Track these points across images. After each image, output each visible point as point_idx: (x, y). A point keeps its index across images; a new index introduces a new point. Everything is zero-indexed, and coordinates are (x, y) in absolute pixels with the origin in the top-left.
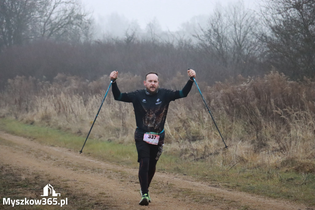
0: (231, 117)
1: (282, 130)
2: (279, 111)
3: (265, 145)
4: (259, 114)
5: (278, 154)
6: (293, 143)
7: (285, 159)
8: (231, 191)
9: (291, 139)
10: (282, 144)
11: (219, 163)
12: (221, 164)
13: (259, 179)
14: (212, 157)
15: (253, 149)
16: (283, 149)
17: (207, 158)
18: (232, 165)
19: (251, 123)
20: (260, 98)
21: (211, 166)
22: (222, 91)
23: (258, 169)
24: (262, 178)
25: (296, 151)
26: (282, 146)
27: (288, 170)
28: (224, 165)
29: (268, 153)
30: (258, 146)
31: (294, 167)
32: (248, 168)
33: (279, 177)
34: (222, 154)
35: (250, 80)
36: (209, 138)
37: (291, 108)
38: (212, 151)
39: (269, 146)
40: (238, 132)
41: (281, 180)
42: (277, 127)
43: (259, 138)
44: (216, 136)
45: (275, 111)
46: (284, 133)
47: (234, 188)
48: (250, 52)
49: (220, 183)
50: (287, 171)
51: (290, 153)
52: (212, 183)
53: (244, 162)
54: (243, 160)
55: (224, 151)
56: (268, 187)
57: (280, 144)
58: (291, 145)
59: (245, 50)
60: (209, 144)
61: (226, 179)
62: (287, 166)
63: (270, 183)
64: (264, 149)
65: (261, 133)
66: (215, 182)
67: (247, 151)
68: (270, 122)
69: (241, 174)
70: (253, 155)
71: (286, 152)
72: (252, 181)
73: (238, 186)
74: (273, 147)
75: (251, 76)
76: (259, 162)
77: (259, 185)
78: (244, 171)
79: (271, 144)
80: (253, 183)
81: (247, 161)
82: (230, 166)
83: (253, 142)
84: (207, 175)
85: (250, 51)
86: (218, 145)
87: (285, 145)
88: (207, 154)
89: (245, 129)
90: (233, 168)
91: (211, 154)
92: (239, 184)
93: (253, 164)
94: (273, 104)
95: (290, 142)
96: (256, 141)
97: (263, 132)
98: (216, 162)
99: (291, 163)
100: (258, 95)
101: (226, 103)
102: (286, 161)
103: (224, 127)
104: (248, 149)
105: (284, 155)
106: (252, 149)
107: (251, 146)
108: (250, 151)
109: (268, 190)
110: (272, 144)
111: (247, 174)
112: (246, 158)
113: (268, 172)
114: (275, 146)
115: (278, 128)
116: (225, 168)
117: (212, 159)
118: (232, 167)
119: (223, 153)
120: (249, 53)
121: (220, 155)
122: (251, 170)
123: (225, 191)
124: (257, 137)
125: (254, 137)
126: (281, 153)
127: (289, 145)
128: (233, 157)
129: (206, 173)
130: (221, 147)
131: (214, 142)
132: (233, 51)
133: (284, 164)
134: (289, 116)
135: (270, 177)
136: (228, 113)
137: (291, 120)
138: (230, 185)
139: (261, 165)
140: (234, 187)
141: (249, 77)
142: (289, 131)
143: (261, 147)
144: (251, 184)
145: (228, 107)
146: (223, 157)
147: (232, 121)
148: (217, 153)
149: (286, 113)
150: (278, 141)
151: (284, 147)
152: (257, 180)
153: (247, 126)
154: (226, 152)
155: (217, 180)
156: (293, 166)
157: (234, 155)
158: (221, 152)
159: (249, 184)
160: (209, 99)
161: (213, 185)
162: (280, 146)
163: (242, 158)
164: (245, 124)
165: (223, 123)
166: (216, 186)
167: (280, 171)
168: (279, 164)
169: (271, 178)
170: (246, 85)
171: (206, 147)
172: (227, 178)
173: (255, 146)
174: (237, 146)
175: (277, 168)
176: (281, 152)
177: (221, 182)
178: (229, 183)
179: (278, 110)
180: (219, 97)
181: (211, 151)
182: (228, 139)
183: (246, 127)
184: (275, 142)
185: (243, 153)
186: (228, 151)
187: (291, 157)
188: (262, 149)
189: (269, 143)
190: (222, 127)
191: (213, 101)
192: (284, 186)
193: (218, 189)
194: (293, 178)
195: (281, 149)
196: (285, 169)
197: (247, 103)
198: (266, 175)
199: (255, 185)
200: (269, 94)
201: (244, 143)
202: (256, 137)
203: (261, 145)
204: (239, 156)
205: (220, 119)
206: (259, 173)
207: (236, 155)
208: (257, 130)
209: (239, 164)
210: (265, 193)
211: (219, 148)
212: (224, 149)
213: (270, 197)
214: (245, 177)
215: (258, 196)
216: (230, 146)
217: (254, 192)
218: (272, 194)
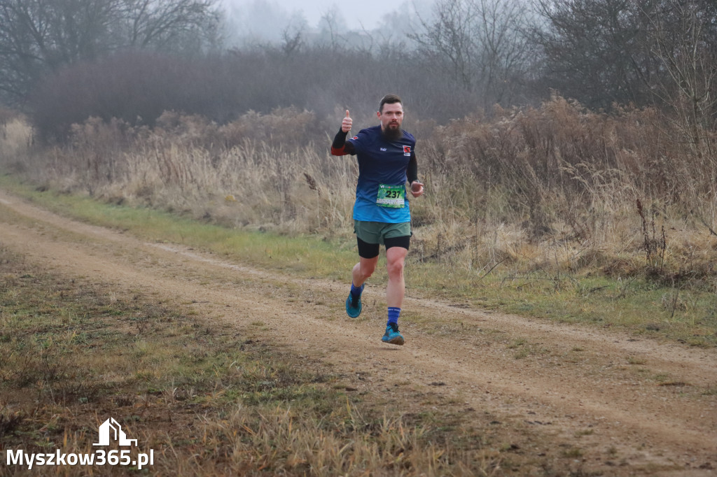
0: (483, 181)
1: (576, 202)
2: (570, 169)
3: (547, 230)
4: (534, 175)
5: (571, 245)
6: (598, 224)
7: (584, 253)
8: (490, 313)
9: (594, 217)
10: (579, 226)
11: (465, 264)
12: (470, 267)
13: (539, 291)
14: (453, 254)
15: (527, 237)
16: (580, 236)
17: (443, 256)
18: (489, 268)
19: (520, 191)
20: (533, 146)
21: (451, 271)
22: (464, 135)
23: (536, 273)
24: (545, 289)
26: (578, 230)
27: (592, 272)
28: (476, 268)
29: (554, 244)
30: (534, 232)
31: (601, 268)
32: (519, 272)
33: (576, 286)
34: (470, 249)
35: (517, 113)
36: (446, 221)
37: (591, 162)
38: (452, 243)
39: (555, 230)
40: (497, 209)
41: (580, 291)
42: (567, 196)
43: (535, 217)
45: (561, 169)
46: (579, 207)
47: (494, 308)
48: (513, 63)
49: (469, 301)
50: (589, 274)
51: (593, 242)
52: (454, 301)
53: (511, 261)
54: (508, 258)
55: (473, 243)
56: (558, 304)
57: (575, 226)
58: (594, 228)
59: (504, 60)
60: (445, 231)
61: (481, 293)
62: (589, 266)
63: (560, 296)
64: (547, 237)
65: (539, 208)
66: (459, 298)
67: (513, 242)
68: (554, 189)
69: (507, 283)
70: (527, 247)
71: (586, 241)
72: (527, 294)
73: (502, 304)
74: (563, 233)
75: (518, 106)
76: (538, 260)
77: (540, 301)
78: (512, 277)
79: (557, 228)
80: (530, 298)
81: (516, 260)
82: (485, 269)
83: (525, 225)
84: (443, 287)
85: (512, 61)
86: (462, 232)
87: (584, 227)
88: (442, 249)
89: (509, 202)
91: (450, 249)
92: (504, 302)
93: (528, 264)
94: (558, 156)
95: (593, 223)
96: (531, 223)
97: (543, 207)
98: (459, 262)
99: (596, 260)
100: (530, 140)
101: (472, 156)
102: (587, 257)
103: (470, 200)
104: (517, 239)
105: (584, 246)
106: (524, 238)
107: (520, 233)
108: (520, 242)
109: (558, 309)
110: (560, 226)
111: (517, 282)
112: (513, 254)
113: (556, 279)
114: (565, 230)
115: (569, 199)
116: (477, 273)
117: (452, 258)
118: (489, 272)
119: (472, 246)
120: (510, 66)
121: (468, 251)
122: (525, 276)
123: (480, 314)
124: (533, 216)
125: (525, 216)
126: (576, 243)
127: (590, 228)
128: (491, 254)
129: (443, 283)
131: (455, 226)
132: (482, 62)
133: (584, 262)
134: (587, 175)
135: (559, 287)
136: (477, 174)
137: (592, 184)
138: (488, 303)
139: (542, 265)
140: (495, 306)
141: (514, 107)
142: (589, 203)
143: (541, 234)
144: (526, 300)
145: (477, 164)
146: (473, 254)
147: (486, 189)
148: (460, 247)
150: (571, 221)
151: (583, 231)
152: (536, 294)
153: (513, 196)
154: (477, 244)
155: (463, 295)
156: (599, 266)
157: (493, 250)
158: (468, 245)
159: (522, 301)
160: (442, 150)
161: (458, 303)
162: (574, 230)
163: (507, 253)
164: (509, 193)
165: (469, 193)
166: (462, 305)
167: (577, 275)
168: (574, 263)
169: (561, 288)
170: (507, 121)
171: (439, 236)
172: (482, 290)
173: (529, 232)
174: (496, 233)
175: (571, 269)
176: (577, 240)
177: (471, 299)
178: (485, 299)
179: (567, 167)
180: (460, 145)
181: (450, 244)
182: (479, 220)
183: (511, 199)
184: (564, 224)
185: (509, 246)
186: (481, 242)
187: (596, 249)
188: (543, 238)
189: (553, 225)
190: (466, 200)
191: (448, 153)
192: (585, 301)
193: (466, 312)
194: (601, 286)
195: (578, 235)
196: (586, 271)
197: (511, 157)
198: (552, 284)
199: (532, 302)
200: (550, 137)
201: (510, 228)
202: (529, 216)
203: (540, 230)
204: (501, 251)
205: (463, 186)
206: (539, 280)
207: (496, 250)
208: (532, 204)
209: (502, 265)
210: (553, 314)
211: (464, 238)
212: (474, 239)
213: (562, 322)
214: (515, 289)
215: (539, 321)
216: (484, 233)
217: (532, 314)
218: (566, 316)
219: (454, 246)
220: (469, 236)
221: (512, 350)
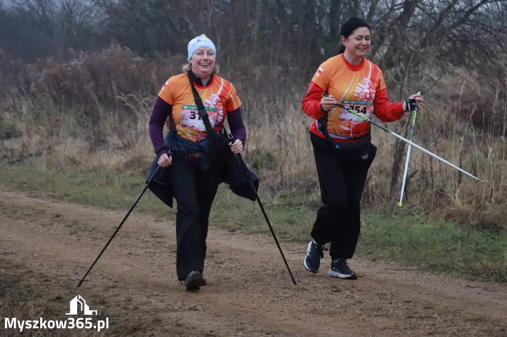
0: (59, 106)
1: (126, 123)
2: (124, 98)
3: (104, 142)
4: (97, 102)
5: (120, 153)
7: (129, 158)
8: (57, 202)
9: (137, 133)
10: (127, 140)
11: (42, 167)
12: (45, 168)
13: (95, 186)
14: (33, 159)
15: (89, 147)
16: (127, 147)
17: (26, 160)
18: (59, 169)
19: (86, 113)
20: (97, 80)
21: (31, 171)
22: (45, 71)
23: (94, 173)
24: (99, 185)
25: (143, 148)
26: (126, 142)
27: (134, 172)
28: (49, 169)
29: (108, 152)
30: (95, 143)
31: (140, 170)
32: (81, 172)
33: (121, 181)
34: (46, 155)
35: (83, 56)
36: (29, 135)
37: (139, 93)
38: (33, 151)
39: (109, 142)
40: (68, 126)
41: (124, 186)
42: (120, 117)
43: (96, 133)
44: (38, 130)
45: (117, 97)
46: (129, 126)
47: (61, 198)
48: (85, 20)
49: (42, 193)
50: (132, 174)
51: (136, 151)
52: (31, 193)
53: (76, 164)
54: (74, 162)
55: (49, 151)
56: (107, 195)
57: (124, 140)
58: (137, 141)
59: (78, 18)
60: (28, 142)
61: (51, 187)
62: (132, 168)
63: (109, 190)
64: (103, 147)
65: (99, 126)
66: (35, 191)
67: (79, 150)
68: (111, 112)
69: (71, 180)
70: (88, 154)
71: (131, 151)
72: (86, 188)
73: (66, 195)
74: (115, 144)
75: (85, 51)
76: (96, 163)
77: (95, 193)
78: (75, 176)
79: (112, 141)
80: (87, 191)
81: (80, 163)
82: (57, 170)
83: (88, 138)
84: (24, 183)
85: (84, 18)
86: (41, 143)
87: (130, 141)
88: (25, 155)
89: (78, 121)
90: (61, 172)
91: (31, 155)
92: (68, 193)
93: (88, 167)
94: (115, 88)
95: (137, 138)
96: (93, 137)
97: (102, 125)
98: (38, 165)
99: (137, 164)
100: (94, 76)
101: (52, 87)
102: (130, 162)
103: (49, 120)
104: (81, 148)
105: (129, 154)
106: (87, 148)
107: (86, 144)
108: (83, 150)
109: (107, 199)
110: (114, 140)
111: (79, 179)
112: (78, 159)
113: (107, 177)
114: (117, 143)
115: (121, 121)
116: (50, 173)
117: (33, 162)
118: (59, 172)
119: (48, 153)
120: (82, 22)
121: (44, 157)
122: (85, 175)
123: (49, 202)
124: (94, 132)
125: (90, 132)
126: (124, 152)
127: (134, 141)
128: (61, 158)
129: (24, 180)
130: (45, 146)
131: (35, 139)
132: (61, 18)
133: (128, 165)
134: (136, 103)
136: (55, 100)
137: (138, 109)
138: (57, 194)
139: (98, 167)
140: (61, 196)
141: (82, 52)
142: (136, 123)
143: (99, 145)
144: (84, 193)
145: (54, 93)
146: (48, 159)
147: (61, 111)
148: (39, 154)
149: (131, 99)
150: (121, 136)
151: (129, 144)
152: (92, 188)
153: (81, 116)
154: (51, 152)
155: (38, 189)
156: (139, 168)
157: (63, 156)
158: (45, 152)
159: (81, 193)
160: (28, 82)
161: (33, 195)
162: (123, 143)
163: (74, 159)
164: (78, 115)
165: (48, 114)
166: (37, 196)
167: (123, 175)
168: (121, 166)
169: (110, 183)
170: (77, 62)
171: (24, 146)
172: (52, 185)
173: (91, 143)
174: (66, 144)
175: (119, 171)
176: (125, 150)
177: (44, 192)
178: (54, 192)
179: (121, 96)
180: (42, 79)
181: (31, 151)
182: (55, 134)
183: (80, 119)
184: (117, 138)
185: (75, 153)
186: (54, 151)
187: (137, 156)
188: (100, 147)
189: (108, 138)
190: (46, 120)
191: (33, 84)
192: (127, 193)
193: (39, 201)
194: (139, 183)
195: (125, 146)
196: (129, 172)
197: (80, 88)
198: (104, 180)
199: (89, 194)
200: (109, 75)
201: (77, 140)
202: (92, 131)
203: (99, 142)
204: (69, 157)
205: (43, 109)
206: (95, 178)
207: (65, 156)
208: (95, 123)
209: (68, 167)
210: (102, 203)
211: (42, 147)
212: (50, 148)
213: (109, 208)
214: (77, 184)
215: (92, 207)
216: (58, 143)
217: (87, 203)
218: (112, 204)
219: (34, 152)
220: (47, 146)
221: (68, 228)
